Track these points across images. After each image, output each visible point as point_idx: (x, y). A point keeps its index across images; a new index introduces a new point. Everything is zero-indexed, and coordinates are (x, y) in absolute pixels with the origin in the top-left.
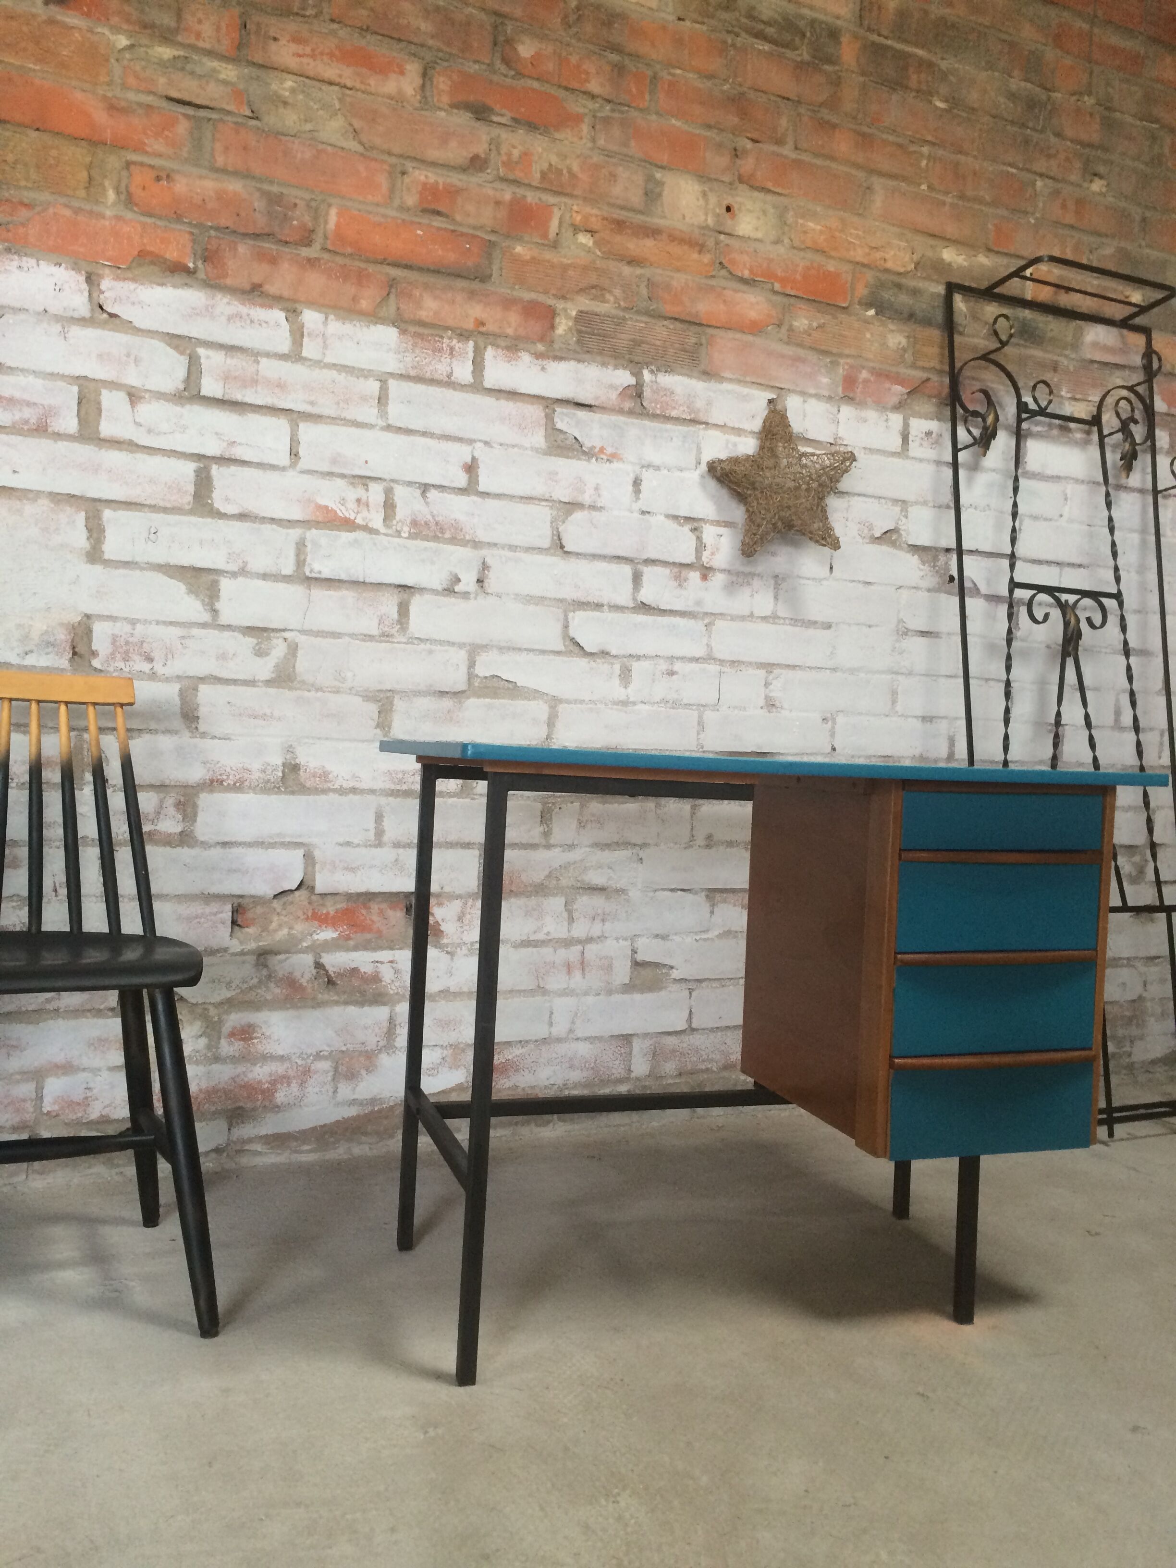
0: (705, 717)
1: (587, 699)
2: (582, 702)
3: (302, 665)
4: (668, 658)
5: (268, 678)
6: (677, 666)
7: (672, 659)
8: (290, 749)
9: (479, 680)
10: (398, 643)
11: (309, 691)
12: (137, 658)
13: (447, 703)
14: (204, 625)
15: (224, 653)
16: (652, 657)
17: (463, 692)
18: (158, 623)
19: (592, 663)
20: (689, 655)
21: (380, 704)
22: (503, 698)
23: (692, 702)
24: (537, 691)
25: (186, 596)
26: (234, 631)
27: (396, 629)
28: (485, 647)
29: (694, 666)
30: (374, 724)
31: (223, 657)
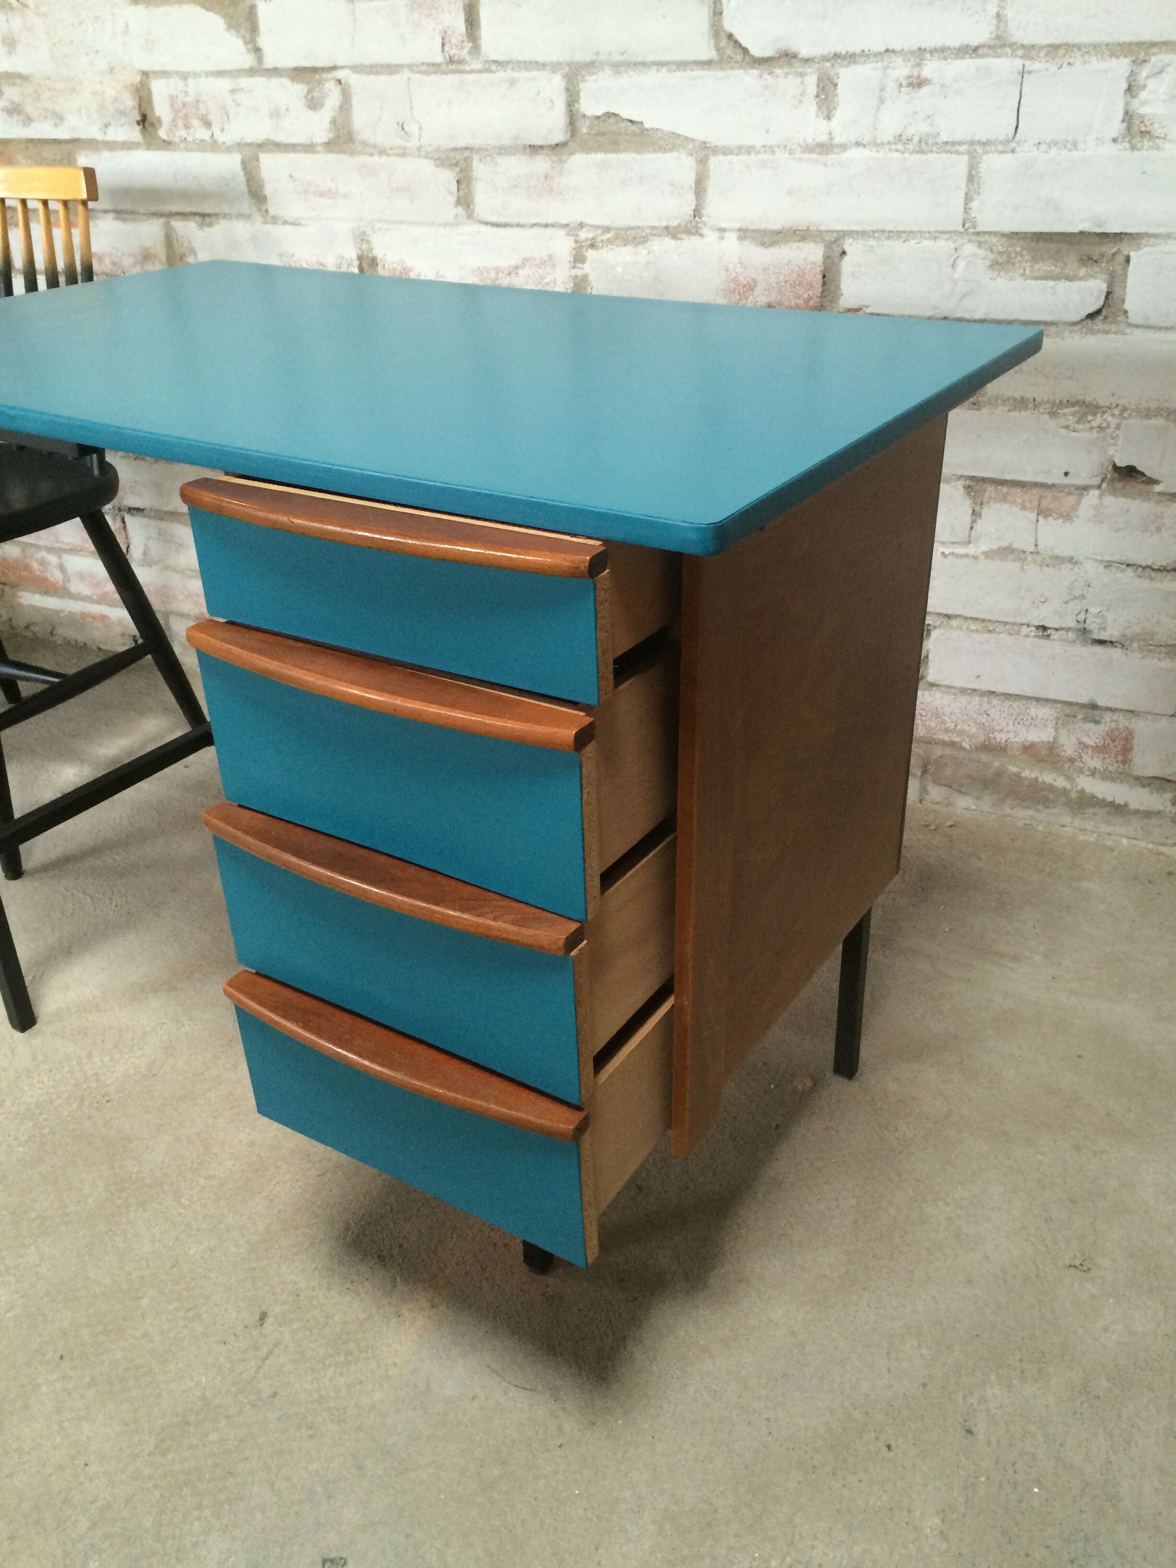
0: (983, 167)
1: (759, 143)
2: (750, 150)
3: (360, 119)
4: (912, 53)
5: (326, 140)
6: (930, 68)
7: (919, 55)
8: (362, 238)
9: (587, 123)
10: (471, 72)
11: (372, 155)
12: (196, 123)
13: (542, 164)
14: (251, 72)
15: (276, 110)
16: (880, 54)
17: (564, 144)
18: (208, 74)
19: (766, 76)
20: (955, 42)
21: (457, 169)
22: (626, 150)
23: (958, 137)
24: (677, 136)
25: (226, 33)
26: (281, 76)
27: (466, 50)
28: (593, 66)
29: (968, 65)
30: (452, 199)
31: (275, 114)
